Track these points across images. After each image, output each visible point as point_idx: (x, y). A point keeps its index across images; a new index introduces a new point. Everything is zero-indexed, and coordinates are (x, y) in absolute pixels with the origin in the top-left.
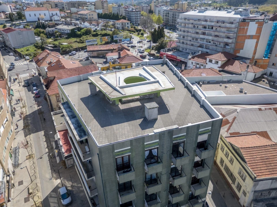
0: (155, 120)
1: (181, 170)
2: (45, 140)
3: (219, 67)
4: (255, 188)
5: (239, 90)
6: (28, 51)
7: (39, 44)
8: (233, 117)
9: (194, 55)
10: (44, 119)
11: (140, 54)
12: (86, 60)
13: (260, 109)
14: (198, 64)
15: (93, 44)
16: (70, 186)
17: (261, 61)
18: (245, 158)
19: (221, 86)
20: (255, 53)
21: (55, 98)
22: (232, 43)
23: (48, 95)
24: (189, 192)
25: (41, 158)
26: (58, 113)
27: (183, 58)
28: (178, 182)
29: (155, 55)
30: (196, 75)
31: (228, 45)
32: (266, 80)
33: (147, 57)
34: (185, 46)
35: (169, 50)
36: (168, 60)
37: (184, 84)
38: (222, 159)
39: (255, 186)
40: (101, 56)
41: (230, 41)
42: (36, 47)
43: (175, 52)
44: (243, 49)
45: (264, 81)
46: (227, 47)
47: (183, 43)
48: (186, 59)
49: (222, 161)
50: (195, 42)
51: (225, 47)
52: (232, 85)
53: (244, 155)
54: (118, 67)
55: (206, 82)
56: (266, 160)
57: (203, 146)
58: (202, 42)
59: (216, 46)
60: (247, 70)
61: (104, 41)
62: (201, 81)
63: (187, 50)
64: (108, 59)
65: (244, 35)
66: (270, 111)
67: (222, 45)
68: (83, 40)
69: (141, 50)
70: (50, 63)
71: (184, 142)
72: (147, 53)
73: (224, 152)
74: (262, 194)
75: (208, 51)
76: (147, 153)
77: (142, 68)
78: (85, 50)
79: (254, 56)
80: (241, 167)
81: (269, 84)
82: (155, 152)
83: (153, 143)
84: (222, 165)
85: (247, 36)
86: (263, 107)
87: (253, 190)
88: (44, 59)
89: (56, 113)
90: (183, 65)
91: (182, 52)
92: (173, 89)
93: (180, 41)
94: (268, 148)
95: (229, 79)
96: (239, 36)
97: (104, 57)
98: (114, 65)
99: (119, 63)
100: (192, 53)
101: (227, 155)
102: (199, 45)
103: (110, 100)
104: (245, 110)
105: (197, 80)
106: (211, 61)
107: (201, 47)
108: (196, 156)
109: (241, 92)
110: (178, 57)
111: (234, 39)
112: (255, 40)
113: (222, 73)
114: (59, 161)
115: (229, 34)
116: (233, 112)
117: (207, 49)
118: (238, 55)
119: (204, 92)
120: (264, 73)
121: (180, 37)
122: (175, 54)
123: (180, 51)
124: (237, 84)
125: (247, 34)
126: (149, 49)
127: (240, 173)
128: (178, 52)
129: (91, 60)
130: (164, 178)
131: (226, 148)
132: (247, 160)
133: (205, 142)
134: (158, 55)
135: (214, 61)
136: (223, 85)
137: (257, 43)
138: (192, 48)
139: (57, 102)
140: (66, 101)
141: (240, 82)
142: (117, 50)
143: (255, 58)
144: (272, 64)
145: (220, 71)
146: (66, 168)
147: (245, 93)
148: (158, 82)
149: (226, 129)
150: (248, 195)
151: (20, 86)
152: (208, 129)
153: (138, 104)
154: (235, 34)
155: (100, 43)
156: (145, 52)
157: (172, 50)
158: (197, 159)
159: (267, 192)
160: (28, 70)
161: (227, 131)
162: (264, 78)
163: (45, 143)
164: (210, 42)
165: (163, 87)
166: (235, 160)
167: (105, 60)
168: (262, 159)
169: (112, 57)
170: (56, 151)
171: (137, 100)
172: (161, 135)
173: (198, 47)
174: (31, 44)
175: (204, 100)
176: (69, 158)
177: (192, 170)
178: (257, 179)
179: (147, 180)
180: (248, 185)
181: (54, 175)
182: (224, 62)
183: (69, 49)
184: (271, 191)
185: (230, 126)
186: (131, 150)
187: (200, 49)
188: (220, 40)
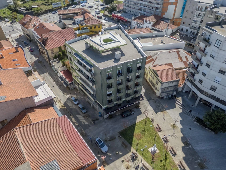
0: (120, 59)
1: (131, 79)
2: (51, 78)
3: (151, 26)
4: (162, 87)
5: (161, 41)
6: (5, 14)
7: (12, 7)
8: (156, 57)
9: (136, 17)
10: (45, 66)
11: (97, 15)
12: (59, 22)
13: (169, 52)
14: (139, 24)
15: (58, 6)
16: (76, 97)
17: (178, 20)
18: (158, 75)
19: (151, 39)
20: (174, 15)
21: (50, 51)
22: (160, 8)
23: (46, 50)
24: (134, 90)
25: (53, 86)
26: (54, 61)
27: (129, 19)
28: (129, 84)
29: (108, 16)
30: (137, 33)
31: (158, 9)
32: (178, 34)
33: (102, 18)
34: (129, 9)
35: (118, 12)
36: (121, 26)
37: (131, 41)
38: (149, 78)
39: (162, 86)
40: (70, 18)
41: (159, 6)
42: (11, 9)
43: (123, 14)
44: (167, 12)
45: (177, 34)
46: (157, 10)
47: (128, 6)
48: (130, 20)
49: (149, 79)
50: (136, 6)
51: (156, 11)
52: (158, 38)
53: (158, 74)
54: (86, 28)
55: (143, 37)
56: (167, 75)
57: (139, 68)
58: (141, 6)
59: (150, 9)
60: (168, 27)
61: (67, 4)
62: (140, 36)
63: (131, 12)
64: (76, 21)
65: (168, 2)
66: (174, 52)
67: (154, 9)
68: (48, 2)
69: (97, 11)
70: (34, 26)
71: (132, 67)
72: (102, 14)
73: (152, 77)
74: (165, 89)
75: (145, 13)
76: (118, 72)
77: (109, 33)
78: (53, 12)
79: (174, 16)
80: (157, 79)
81: (180, 36)
82: (120, 72)
83: (120, 68)
84: (149, 81)
85: (170, 3)
86: (171, 51)
87: (161, 88)
88: (29, 22)
89: (53, 61)
90: (129, 26)
91: (128, 13)
92: (127, 44)
93: (126, 4)
94: (169, 70)
95: (156, 35)
96: (164, 3)
97: (72, 19)
98: (82, 27)
99: (86, 25)
100: (135, 14)
101: (151, 76)
102: (139, 8)
103: (99, 51)
104: (162, 53)
105: (138, 36)
106: (146, 22)
107: (140, 10)
108: (137, 73)
109: (162, 42)
110: (125, 18)
111: (162, 5)
112: (174, 6)
113: (153, 31)
114: (66, 86)
115: (158, 2)
116: (156, 54)
117: (144, 11)
118: (164, 16)
119: (141, 44)
120: (178, 29)
121: (126, 2)
122: (123, 16)
123: (126, 13)
124: (160, 38)
125: (169, 1)
126: (103, 10)
127: (156, 82)
128: (125, 13)
129: (63, 22)
130: (124, 83)
131: (151, 72)
132: (159, 75)
133: (140, 67)
134: (111, 15)
135: (148, 22)
136: (153, 39)
137: (176, 7)
138: (134, 10)
139: (52, 54)
140: (75, 53)
141: (162, 36)
142: (81, 13)
143: (175, 18)
144: (183, 23)
145: (151, 29)
146: (70, 90)
147: (164, 43)
148: (119, 41)
149: (152, 64)
150: (159, 90)
151: (14, 44)
152: (141, 61)
153: (110, 52)
154: (162, 2)
155: (64, 5)
156: (101, 13)
157: (121, 12)
158: (137, 74)
159: (167, 88)
160: (13, 31)
161: (152, 65)
162: (178, 32)
163: (52, 79)
164: (146, 7)
165: (122, 44)
166: (155, 76)
167: (73, 21)
168: (166, 74)
169: (78, 19)
170: (62, 82)
171: (110, 51)
172: (123, 64)
173: (139, 10)
174: (4, 7)
175: (140, 49)
176: (71, 84)
177: (135, 79)
178: (162, 82)
179: (117, 84)
180: (159, 86)
181: (65, 93)
182: (155, 22)
183: (40, 11)
184: (169, 88)
185: (154, 62)
186: (112, 71)
187: (140, 11)
188: (153, 5)
